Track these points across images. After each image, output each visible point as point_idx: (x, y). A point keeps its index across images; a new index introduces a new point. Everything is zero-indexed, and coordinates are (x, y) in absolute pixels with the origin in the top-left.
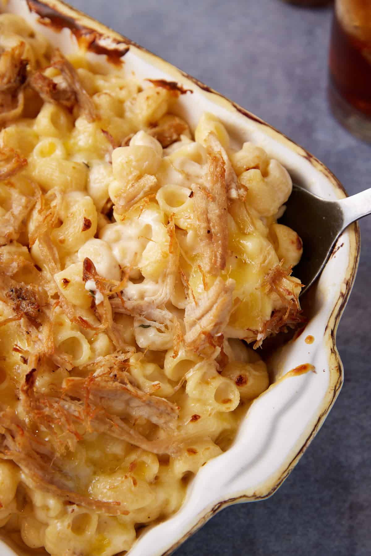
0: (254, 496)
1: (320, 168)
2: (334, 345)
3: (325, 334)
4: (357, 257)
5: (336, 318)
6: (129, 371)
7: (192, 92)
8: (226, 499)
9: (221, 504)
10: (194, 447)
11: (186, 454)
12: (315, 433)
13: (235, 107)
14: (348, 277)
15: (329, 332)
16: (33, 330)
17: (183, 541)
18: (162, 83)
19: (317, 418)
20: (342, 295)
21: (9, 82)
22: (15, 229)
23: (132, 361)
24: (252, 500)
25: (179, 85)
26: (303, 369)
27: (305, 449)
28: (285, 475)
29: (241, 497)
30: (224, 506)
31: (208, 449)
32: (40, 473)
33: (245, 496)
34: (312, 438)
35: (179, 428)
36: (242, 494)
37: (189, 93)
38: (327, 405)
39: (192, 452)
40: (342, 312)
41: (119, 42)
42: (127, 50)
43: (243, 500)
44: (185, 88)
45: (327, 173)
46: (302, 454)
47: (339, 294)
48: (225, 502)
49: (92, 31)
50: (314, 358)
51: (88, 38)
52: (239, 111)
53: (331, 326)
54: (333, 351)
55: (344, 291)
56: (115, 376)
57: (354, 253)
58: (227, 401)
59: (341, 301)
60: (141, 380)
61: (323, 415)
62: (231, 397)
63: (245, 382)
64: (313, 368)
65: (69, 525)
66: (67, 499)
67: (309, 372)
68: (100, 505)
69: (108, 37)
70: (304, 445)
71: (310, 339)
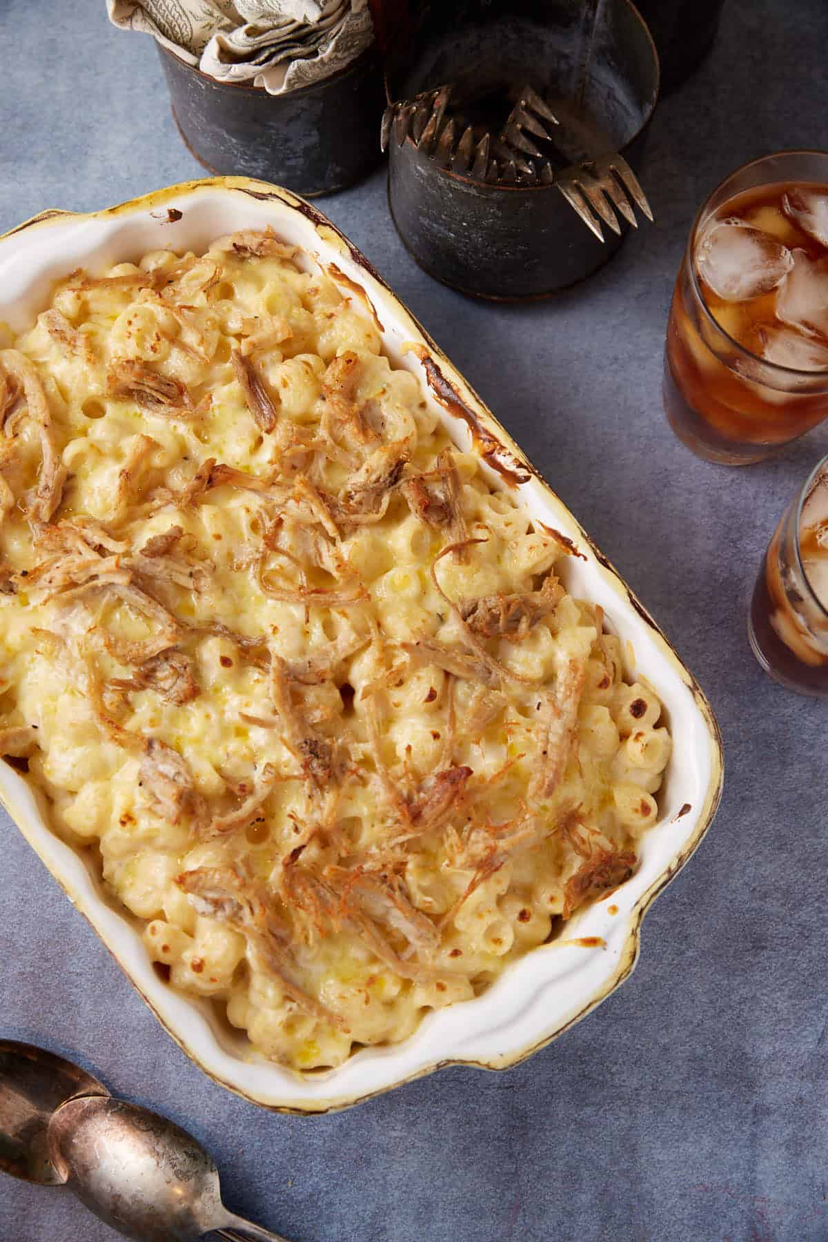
0: (488, 1066)
1: (703, 706)
2: (638, 925)
3: (632, 909)
4: (704, 831)
5: (652, 896)
6: (403, 876)
7: (585, 559)
8: (456, 1059)
9: (449, 1061)
10: (445, 983)
11: (434, 987)
12: (579, 1019)
13: (630, 595)
14: (685, 851)
15: (638, 908)
16: (317, 793)
17: (393, 1088)
18: (556, 534)
19: (587, 1003)
20: (669, 871)
21: (377, 480)
22: (332, 667)
23: (410, 866)
24: (485, 1068)
25: (574, 545)
26: (592, 942)
27: (561, 1033)
28: (529, 1054)
29: (472, 1062)
30: (452, 1065)
31: (459, 989)
32: (269, 957)
33: (477, 1062)
34: (573, 1024)
35: (434, 957)
36: (475, 1059)
37: (582, 558)
38: (605, 992)
39: (441, 987)
40: (661, 891)
41: (520, 466)
42: (527, 479)
43: (475, 1065)
44: (580, 551)
45: (708, 715)
46: (556, 1037)
47: (665, 869)
48: (454, 1061)
49: (493, 439)
50: (610, 933)
51: (487, 446)
52: (633, 602)
53: (643, 903)
54: (634, 933)
55: (673, 867)
56: (386, 877)
57: (703, 825)
58: (498, 941)
59: (665, 877)
60: (414, 889)
61: (595, 1001)
62: (504, 938)
63: (528, 919)
64: (605, 944)
65: (281, 1022)
66: (289, 994)
67: (599, 948)
68: (322, 1011)
69: (510, 454)
70: (562, 1029)
71: (614, 909)
